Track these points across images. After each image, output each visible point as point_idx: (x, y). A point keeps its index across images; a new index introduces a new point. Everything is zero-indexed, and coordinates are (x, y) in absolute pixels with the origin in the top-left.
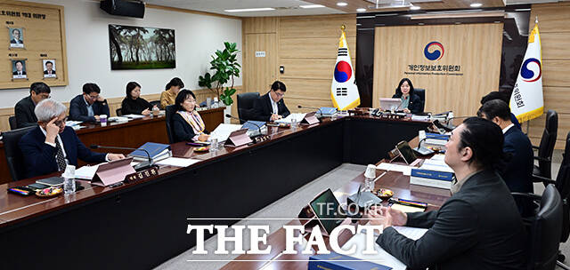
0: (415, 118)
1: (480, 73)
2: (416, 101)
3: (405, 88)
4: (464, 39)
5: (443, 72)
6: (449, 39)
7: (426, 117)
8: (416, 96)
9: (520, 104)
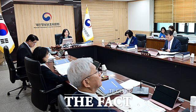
1: (67, 26)
4: (59, 11)
5: (52, 26)
6: (53, 12)
9: (88, 36)
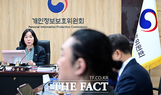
0: (40, 69)
2: (41, 53)
3: (29, 40)
5: (67, 25)
7: (52, 69)
8: (41, 48)
9: (142, 54)
